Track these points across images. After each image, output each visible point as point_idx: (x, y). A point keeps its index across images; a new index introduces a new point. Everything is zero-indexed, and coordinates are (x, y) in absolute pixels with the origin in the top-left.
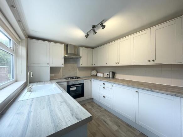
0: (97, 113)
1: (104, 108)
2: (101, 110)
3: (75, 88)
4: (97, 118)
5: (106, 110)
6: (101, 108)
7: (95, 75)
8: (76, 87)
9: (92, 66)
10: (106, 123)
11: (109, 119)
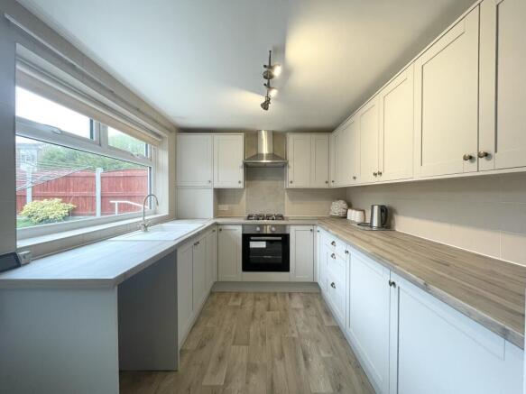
0: (303, 328)
1: (336, 322)
2: (322, 324)
3: (263, 245)
4: (294, 339)
5: (338, 330)
6: (329, 320)
7: (342, 215)
8: (267, 241)
9: (326, 186)
10: (305, 359)
11: (323, 355)
